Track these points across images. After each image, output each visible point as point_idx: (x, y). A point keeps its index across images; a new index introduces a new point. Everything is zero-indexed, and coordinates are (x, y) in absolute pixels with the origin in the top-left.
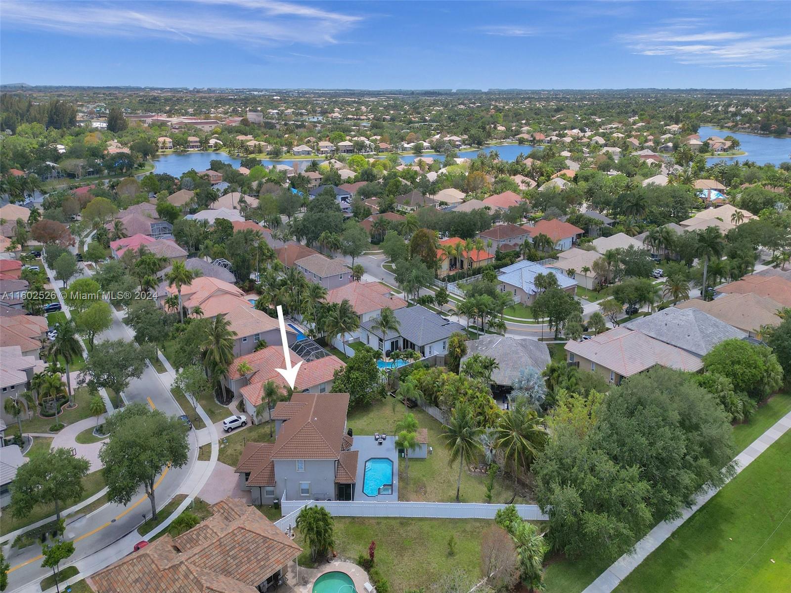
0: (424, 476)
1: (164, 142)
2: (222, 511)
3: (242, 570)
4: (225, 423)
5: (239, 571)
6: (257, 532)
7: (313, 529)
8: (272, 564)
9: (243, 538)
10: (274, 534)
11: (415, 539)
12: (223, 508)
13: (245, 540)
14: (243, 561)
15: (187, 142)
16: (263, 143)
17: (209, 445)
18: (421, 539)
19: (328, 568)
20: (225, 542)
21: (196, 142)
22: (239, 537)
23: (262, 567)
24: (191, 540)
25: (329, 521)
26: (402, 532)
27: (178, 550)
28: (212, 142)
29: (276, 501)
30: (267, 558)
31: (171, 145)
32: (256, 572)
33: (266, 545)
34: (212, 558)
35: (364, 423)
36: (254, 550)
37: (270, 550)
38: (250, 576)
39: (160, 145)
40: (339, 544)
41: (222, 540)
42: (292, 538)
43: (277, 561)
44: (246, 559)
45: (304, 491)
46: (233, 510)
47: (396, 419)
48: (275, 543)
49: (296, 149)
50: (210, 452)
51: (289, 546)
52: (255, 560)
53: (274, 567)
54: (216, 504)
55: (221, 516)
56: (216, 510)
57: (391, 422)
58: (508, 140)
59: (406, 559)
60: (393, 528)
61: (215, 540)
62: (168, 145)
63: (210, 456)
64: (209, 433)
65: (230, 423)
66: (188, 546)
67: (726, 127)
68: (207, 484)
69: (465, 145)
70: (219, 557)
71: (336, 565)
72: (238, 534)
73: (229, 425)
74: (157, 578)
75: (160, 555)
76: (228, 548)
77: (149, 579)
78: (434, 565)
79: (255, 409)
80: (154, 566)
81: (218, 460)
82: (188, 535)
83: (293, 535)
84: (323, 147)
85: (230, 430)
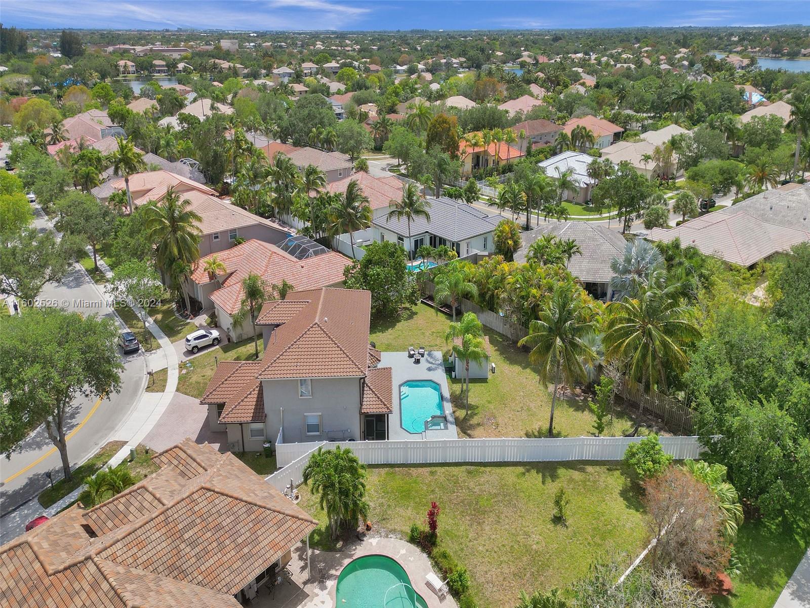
0: (489, 402)
1: (125, 66)
2: (175, 462)
3: (207, 564)
4: (188, 341)
5: (203, 568)
6: (235, 495)
7: (333, 485)
8: (263, 551)
9: (210, 506)
10: (265, 497)
11: (496, 495)
12: (177, 457)
13: (214, 510)
14: (209, 548)
15: (152, 66)
16: (238, 66)
17: (164, 371)
18: (505, 496)
19: (360, 551)
20: (176, 516)
21: (163, 66)
22: (201, 505)
23: (245, 558)
24: (115, 514)
25: (361, 471)
26: (472, 485)
27: (92, 533)
28: (181, 66)
29: (267, 445)
30: (255, 541)
31: (134, 69)
32: (235, 566)
33: (253, 517)
34: (150, 547)
35: (389, 336)
36: (231, 526)
37: (259, 525)
38: (222, 576)
39: (122, 69)
40: (375, 509)
41: (169, 513)
42: (295, 502)
43: (274, 546)
44: (215, 544)
45: (311, 428)
46: (194, 460)
47: (433, 330)
48: (269, 512)
49: (275, 71)
50: (165, 380)
51: (293, 517)
52: (233, 545)
53: (268, 555)
54: (166, 452)
55: (173, 470)
56: (166, 461)
57: (428, 334)
58: (508, 64)
59: (487, 528)
60: (458, 479)
61: (157, 514)
62: (131, 69)
63: (165, 386)
64: (165, 355)
65: (195, 339)
66: (110, 524)
67: (735, 52)
68: (158, 425)
69: (463, 68)
70: (164, 545)
71: (372, 545)
72: (199, 500)
73: (193, 343)
74: (42, 588)
75: (54, 544)
76: (180, 526)
77: (26, 592)
78: (535, 537)
79: (231, 320)
80: (37, 565)
81: (178, 390)
82: (111, 506)
83: (297, 498)
84: (306, 68)
85: (196, 350)
